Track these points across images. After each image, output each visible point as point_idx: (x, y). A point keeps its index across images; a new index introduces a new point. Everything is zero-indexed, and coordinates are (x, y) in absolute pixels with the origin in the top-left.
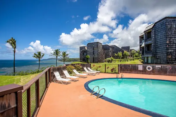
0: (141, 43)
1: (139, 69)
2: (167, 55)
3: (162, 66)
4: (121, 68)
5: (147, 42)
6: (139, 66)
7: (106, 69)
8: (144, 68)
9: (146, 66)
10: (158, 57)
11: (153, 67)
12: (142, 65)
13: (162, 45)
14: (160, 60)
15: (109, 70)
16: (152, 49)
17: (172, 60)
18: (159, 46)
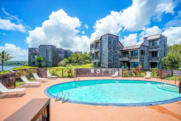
0: (92, 50)
1: (91, 72)
2: (109, 61)
3: (106, 70)
4: (77, 71)
5: (96, 50)
6: (91, 69)
7: (64, 73)
8: (95, 71)
9: (96, 70)
10: (103, 62)
11: (101, 70)
12: (93, 69)
13: (106, 53)
14: (105, 65)
15: (66, 74)
16: (99, 56)
17: (111, 65)
18: (104, 54)
